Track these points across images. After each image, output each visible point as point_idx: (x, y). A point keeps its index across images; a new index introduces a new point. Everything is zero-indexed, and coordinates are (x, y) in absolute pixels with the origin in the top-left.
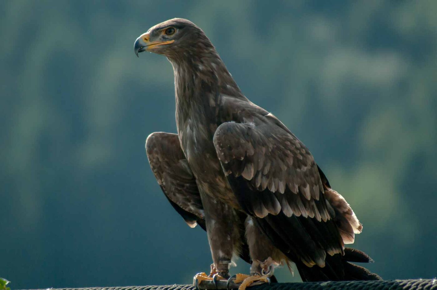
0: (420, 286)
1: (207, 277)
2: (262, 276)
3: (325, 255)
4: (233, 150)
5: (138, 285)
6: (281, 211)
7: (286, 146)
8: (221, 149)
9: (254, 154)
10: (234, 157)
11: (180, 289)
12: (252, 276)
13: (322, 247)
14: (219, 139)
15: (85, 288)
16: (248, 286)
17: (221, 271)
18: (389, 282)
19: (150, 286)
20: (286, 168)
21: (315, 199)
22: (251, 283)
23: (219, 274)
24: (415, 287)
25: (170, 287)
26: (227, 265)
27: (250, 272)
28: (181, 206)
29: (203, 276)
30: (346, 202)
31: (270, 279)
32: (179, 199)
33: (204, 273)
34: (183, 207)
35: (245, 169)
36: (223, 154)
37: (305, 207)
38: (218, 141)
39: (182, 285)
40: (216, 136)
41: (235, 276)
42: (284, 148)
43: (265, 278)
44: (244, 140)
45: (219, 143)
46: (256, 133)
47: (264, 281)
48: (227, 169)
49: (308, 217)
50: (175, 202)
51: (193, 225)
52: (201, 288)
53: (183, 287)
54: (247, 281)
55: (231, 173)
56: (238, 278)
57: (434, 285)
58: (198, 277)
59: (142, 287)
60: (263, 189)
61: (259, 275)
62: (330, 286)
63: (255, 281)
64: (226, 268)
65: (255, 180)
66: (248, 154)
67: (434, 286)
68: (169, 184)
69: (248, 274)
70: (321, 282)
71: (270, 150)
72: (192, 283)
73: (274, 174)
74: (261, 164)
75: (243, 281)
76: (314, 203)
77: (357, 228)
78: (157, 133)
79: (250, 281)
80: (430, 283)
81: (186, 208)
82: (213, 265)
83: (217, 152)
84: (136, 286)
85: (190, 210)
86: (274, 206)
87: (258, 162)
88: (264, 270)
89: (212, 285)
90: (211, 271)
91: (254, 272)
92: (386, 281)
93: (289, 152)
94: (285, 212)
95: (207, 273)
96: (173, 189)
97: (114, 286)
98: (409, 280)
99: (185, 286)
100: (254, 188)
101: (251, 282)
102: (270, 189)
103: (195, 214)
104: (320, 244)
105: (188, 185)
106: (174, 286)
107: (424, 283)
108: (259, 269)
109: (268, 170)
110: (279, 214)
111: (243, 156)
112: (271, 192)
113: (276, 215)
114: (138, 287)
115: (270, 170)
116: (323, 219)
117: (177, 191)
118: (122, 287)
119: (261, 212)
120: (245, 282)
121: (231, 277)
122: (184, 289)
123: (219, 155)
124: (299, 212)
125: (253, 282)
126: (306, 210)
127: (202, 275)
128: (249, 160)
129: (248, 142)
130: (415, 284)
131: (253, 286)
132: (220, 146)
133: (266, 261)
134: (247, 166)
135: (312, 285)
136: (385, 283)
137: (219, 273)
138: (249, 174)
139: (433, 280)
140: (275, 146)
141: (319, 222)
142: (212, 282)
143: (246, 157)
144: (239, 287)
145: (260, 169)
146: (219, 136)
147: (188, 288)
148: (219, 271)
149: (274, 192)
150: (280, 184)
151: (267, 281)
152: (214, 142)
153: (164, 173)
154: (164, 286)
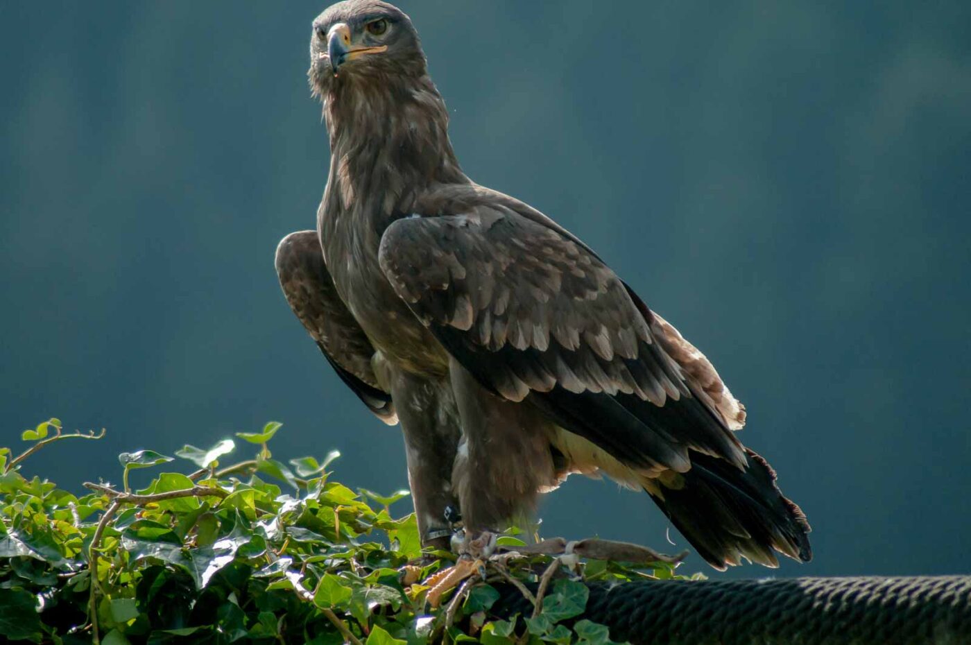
4: (422, 274)
6: (559, 385)
7: (543, 258)
8: (397, 277)
9: (467, 277)
10: (428, 287)
20: (547, 297)
32: (359, 364)
37: (609, 374)
38: (388, 262)
42: (537, 260)
44: (440, 250)
46: (468, 236)
49: (619, 392)
50: (351, 372)
55: (431, 318)
65: (478, 328)
66: (454, 276)
71: (504, 268)
74: (487, 296)
76: (622, 365)
77: (735, 417)
81: (374, 383)
83: (393, 285)
86: (540, 375)
87: (480, 293)
93: (549, 267)
94: (566, 386)
102: (516, 345)
109: (504, 305)
110: (555, 388)
111: (445, 282)
112: (517, 350)
115: (509, 304)
123: (397, 289)
124: (596, 384)
126: (611, 380)
129: (449, 253)
132: (396, 272)
140: (516, 260)
143: (452, 283)
146: (387, 251)
149: (524, 349)
150: (535, 331)
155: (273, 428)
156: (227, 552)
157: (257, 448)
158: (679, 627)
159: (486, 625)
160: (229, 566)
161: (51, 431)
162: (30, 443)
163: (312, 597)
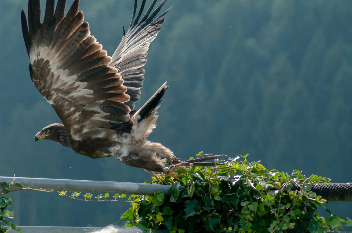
155: (247, 155)
156: (238, 178)
157: (244, 159)
158: (330, 193)
159: (290, 192)
160: (239, 181)
161: (201, 154)
162: (197, 156)
163: (255, 188)
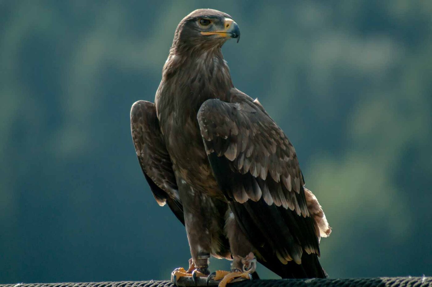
0: (409, 284)
1: (185, 272)
2: (243, 272)
3: (301, 251)
4: (217, 128)
5: (113, 281)
6: (262, 198)
7: (271, 135)
8: (205, 126)
9: (238, 135)
10: (218, 135)
11: (157, 285)
12: (233, 273)
13: (300, 243)
14: (203, 115)
15: (57, 283)
16: (228, 282)
17: (200, 267)
18: (377, 280)
19: (126, 282)
20: (269, 155)
21: (296, 191)
22: (232, 280)
23: (198, 270)
24: (404, 285)
25: (147, 283)
26: (206, 260)
27: (231, 268)
28: (155, 181)
29: (181, 272)
30: (319, 204)
31: (251, 276)
32: (155, 173)
33: (182, 268)
34: (157, 183)
35: (229, 148)
36: (206, 131)
37: (286, 198)
38: (202, 117)
39: (159, 281)
40: (200, 112)
41: (214, 273)
42: (268, 136)
43: (247, 274)
44: (229, 118)
45: (203, 120)
46: (242, 115)
47: (245, 278)
48: (209, 148)
49: (289, 208)
50: (149, 176)
51: (163, 203)
52: (179, 285)
53: (160, 283)
54: (228, 277)
55: (213, 151)
56: (218, 275)
57: (424, 283)
58: (177, 272)
59: (117, 283)
60: (245, 173)
61: (240, 271)
62: (315, 283)
63: (236, 278)
64: (205, 263)
65: (238, 160)
66: (232, 133)
67: (423, 285)
68: (148, 156)
69: (228, 271)
70: (305, 279)
71: (254, 135)
72: (170, 280)
73: (256, 158)
74: (244, 146)
75: (223, 278)
76: (294, 196)
77: (325, 231)
78: (143, 102)
79: (230, 278)
80: (419, 281)
81: (159, 185)
82: (192, 259)
83: (201, 129)
84: (111, 282)
85: (163, 187)
86: (255, 192)
87: (242, 144)
88: (245, 266)
89: (191, 282)
90: (190, 266)
91: (235, 268)
92: (373, 279)
93: (273, 140)
94: (266, 199)
95: (186, 268)
96: (150, 162)
97: (87, 282)
98: (398, 278)
99: (162, 282)
100: (236, 170)
101: (232, 278)
102: (252, 174)
103: (167, 192)
104: (297, 238)
105: (164, 160)
106: (151, 282)
107: (413, 281)
108: (240, 264)
109: (251, 153)
110: (260, 200)
111: (227, 135)
112: (253, 176)
113: (256, 201)
114: (113, 283)
115: (252, 153)
116: (303, 213)
117: (153, 165)
118: (97, 283)
119: (241, 196)
120: (225, 278)
121: (211, 274)
122: (161, 285)
123: (203, 131)
124: (280, 202)
125: (233, 279)
126: (287, 201)
127: (180, 270)
128: (232, 140)
129: (233, 121)
130: (404, 282)
131: (235, 283)
132: (204, 123)
133: (247, 256)
134: (230, 146)
135: (295, 282)
136: (372, 281)
137: (198, 268)
138: (231, 155)
139: (422, 278)
140: (259, 132)
141: (298, 215)
142: (191, 278)
143: (230, 137)
144: (219, 284)
145: (243, 150)
146: (203, 112)
147: (166, 285)
148: (198, 267)
149: (256, 177)
150: (262, 170)
151: (249, 277)
152: (197, 118)
153: (144, 145)
154: (140, 282)
